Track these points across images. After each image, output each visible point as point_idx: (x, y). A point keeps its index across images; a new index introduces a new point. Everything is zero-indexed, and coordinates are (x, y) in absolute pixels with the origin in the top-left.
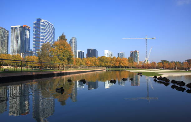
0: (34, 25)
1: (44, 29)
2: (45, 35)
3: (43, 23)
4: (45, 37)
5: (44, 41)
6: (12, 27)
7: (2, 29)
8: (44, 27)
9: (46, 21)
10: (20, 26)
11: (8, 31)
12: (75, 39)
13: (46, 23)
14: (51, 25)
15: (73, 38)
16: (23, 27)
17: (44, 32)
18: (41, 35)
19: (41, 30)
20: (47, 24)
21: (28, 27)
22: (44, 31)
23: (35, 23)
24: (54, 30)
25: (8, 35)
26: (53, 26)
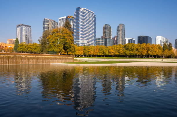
0: (75, 14)
1: (83, 18)
2: (85, 24)
3: (82, 11)
4: (85, 26)
5: (83, 30)
6: (59, 18)
7: (53, 22)
8: (83, 15)
9: (85, 9)
10: (65, 17)
11: (57, 23)
12: (123, 26)
13: (85, 11)
14: (91, 12)
15: (120, 24)
16: (68, 17)
17: (83, 21)
18: (81, 24)
19: (81, 19)
20: (87, 12)
21: (72, 17)
22: (84, 19)
23: (75, 13)
24: (95, 18)
25: (58, 26)
26: (93, 13)
